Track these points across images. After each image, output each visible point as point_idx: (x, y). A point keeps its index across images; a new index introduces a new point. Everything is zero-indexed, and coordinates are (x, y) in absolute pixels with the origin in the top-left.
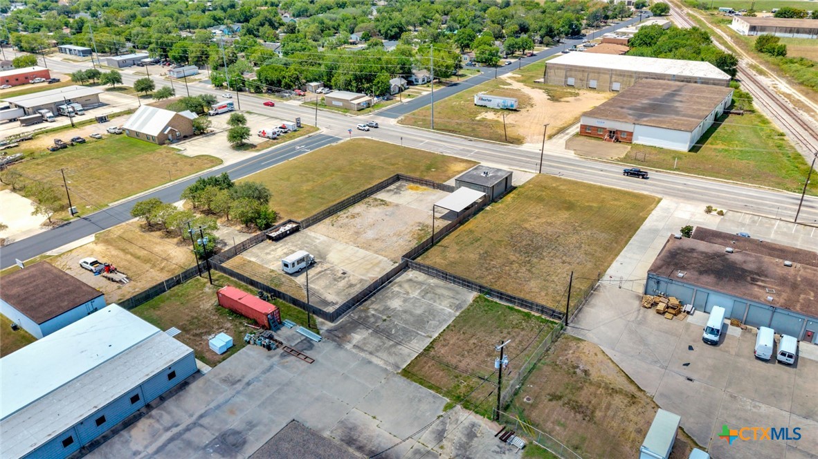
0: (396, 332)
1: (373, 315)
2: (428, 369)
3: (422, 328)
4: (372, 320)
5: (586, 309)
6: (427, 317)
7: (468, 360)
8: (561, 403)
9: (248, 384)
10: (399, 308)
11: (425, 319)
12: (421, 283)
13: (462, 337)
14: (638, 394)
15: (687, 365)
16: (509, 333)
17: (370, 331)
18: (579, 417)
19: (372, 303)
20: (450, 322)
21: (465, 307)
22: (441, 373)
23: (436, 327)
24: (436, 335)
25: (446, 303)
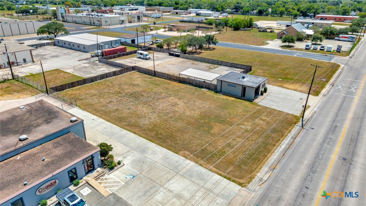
1: (98, 66)
2: (53, 72)
3: (80, 72)
6: (87, 73)
10: (98, 69)
11: (85, 73)
13: (67, 77)
17: (87, 66)
19: (107, 66)
22: (50, 74)
24: (73, 73)
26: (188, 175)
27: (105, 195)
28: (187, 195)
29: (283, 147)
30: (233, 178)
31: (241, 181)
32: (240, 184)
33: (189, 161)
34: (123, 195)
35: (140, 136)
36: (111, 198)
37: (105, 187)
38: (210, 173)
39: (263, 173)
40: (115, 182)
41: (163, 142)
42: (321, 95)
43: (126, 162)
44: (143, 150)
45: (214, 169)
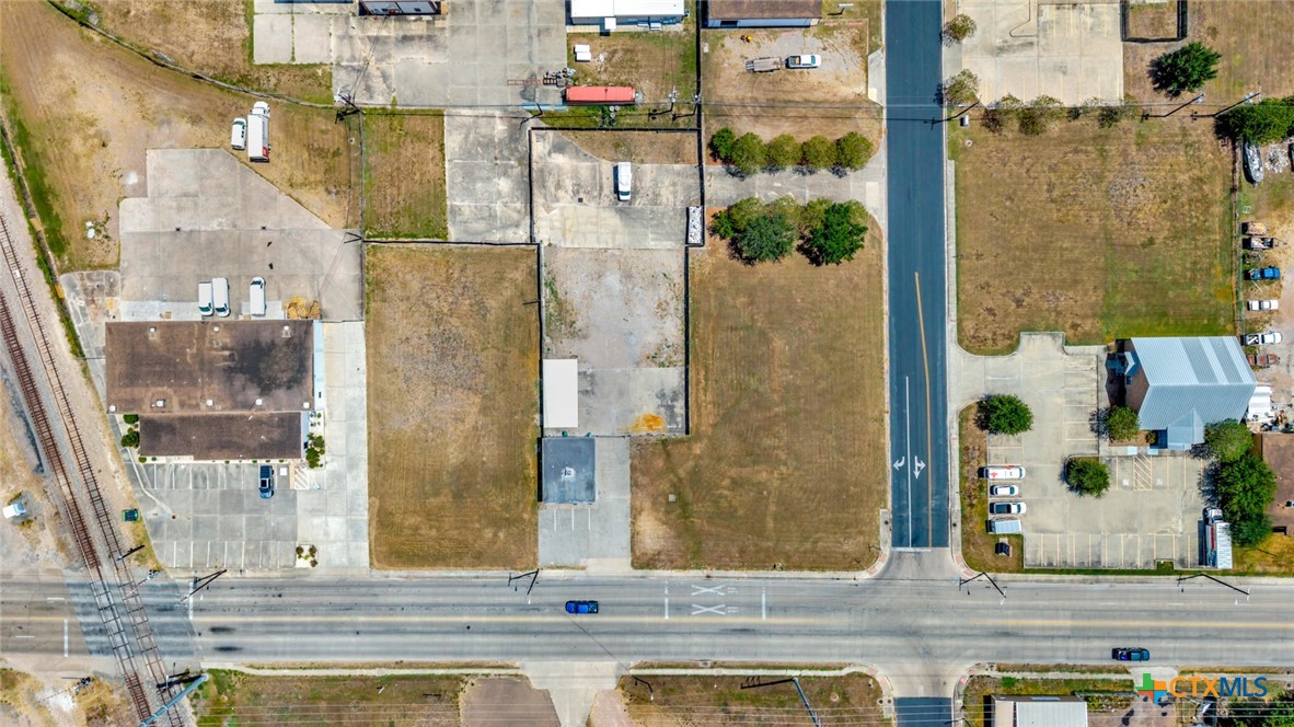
0: (477, 150)
1: (510, 160)
2: (427, 126)
3: (463, 167)
4: (506, 153)
5: (358, 272)
6: (468, 183)
7: (409, 154)
8: (331, 151)
9: (530, 37)
10: (496, 180)
11: (467, 180)
12: (505, 227)
13: (428, 176)
14: (290, 190)
15: (270, 244)
16: (398, 203)
17: (496, 140)
18: (316, 145)
19: (522, 173)
20: (447, 188)
21: (448, 216)
22: (418, 129)
23: (452, 177)
24: (447, 166)
25: (467, 212)
26: (352, 525)
27: (291, 487)
28: (332, 537)
29: (452, 574)
30: (373, 556)
31: (375, 562)
32: (371, 564)
33: (366, 513)
34: (300, 498)
35: (368, 445)
36: (292, 493)
37: (296, 480)
38: (366, 538)
39: (395, 574)
40: (305, 481)
41: (377, 472)
42: (640, 573)
43: (329, 467)
44: (352, 465)
45: (373, 537)
